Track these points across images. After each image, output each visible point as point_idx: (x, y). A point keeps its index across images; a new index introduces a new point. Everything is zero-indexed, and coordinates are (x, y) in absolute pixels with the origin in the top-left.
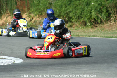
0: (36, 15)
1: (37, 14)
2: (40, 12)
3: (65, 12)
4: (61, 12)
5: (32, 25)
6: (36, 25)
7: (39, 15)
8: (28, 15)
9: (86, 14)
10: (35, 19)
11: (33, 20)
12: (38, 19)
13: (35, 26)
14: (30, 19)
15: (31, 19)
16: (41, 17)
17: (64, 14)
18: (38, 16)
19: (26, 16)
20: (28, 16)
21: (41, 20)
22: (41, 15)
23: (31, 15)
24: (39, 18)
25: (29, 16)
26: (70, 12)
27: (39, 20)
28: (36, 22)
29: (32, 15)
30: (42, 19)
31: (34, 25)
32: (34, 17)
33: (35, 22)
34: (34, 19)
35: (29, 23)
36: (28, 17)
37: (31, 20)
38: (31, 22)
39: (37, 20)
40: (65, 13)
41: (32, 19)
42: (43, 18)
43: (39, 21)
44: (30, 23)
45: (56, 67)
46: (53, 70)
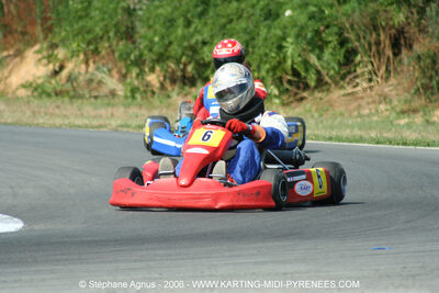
0: (74, 54)
1: (79, 51)
2: (89, 43)
3: (186, 44)
4: (170, 43)
5: (58, 89)
6: (74, 89)
7: (85, 54)
8: (45, 53)
9: (261, 51)
10: (73, 70)
11: (64, 73)
12: (83, 66)
13: (72, 93)
14: (51, 67)
15: (57, 69)
16: (94, 62)
17: (180, 51)
18: (82, 56)
19: (40, 56)
20: (43, 58)
21: (93, 74)
22: (96, 52)
23: (56, 52)
24: (87, 63)
25: (50, 58)
26: (204, 43)
27: (87, 72)
28: (76, 79)
29: (61, 53)
30: (98, 69)
31: (68, 92)
32: (67, 59)
33: (70, 79)
34: (69, 66)
35: (50, 83)
36: (45, 61)
37: (56, 73)
38: (58, 78)
39: (80, 73)
40: (185, 48)
41: (62, 67)
42: (103, 65)
43: (88, 76)
44: (53, 82)
45: (147, 249)
46: (136, 261)
